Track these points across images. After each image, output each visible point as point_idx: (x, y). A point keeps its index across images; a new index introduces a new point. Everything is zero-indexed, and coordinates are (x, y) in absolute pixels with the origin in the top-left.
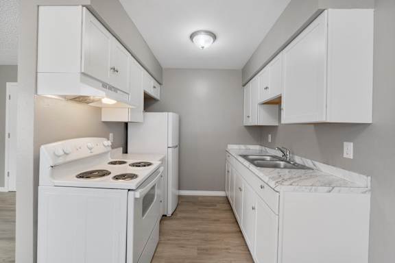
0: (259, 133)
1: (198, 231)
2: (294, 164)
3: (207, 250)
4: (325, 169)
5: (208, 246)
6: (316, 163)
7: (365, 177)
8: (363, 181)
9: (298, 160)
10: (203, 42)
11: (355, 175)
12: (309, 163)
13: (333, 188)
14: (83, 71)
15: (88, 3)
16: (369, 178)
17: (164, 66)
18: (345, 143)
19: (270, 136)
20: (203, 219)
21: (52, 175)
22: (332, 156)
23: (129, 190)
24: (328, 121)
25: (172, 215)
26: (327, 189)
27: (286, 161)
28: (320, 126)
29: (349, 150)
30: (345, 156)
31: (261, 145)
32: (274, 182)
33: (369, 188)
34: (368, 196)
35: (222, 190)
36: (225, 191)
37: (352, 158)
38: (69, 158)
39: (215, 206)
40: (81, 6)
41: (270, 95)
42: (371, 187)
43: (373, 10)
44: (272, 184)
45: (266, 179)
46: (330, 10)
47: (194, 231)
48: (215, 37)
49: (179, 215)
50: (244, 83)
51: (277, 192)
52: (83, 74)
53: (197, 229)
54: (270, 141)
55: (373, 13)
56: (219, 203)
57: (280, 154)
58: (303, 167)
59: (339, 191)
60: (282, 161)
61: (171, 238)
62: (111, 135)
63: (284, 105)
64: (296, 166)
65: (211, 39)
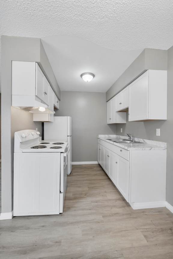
0: (116, 128)
1: (86, 180)
2: (134, 142)
3: (93, 187)
4: (148, 142)
5: (93, 186)
6: (145, 140)
7: (164, 143)
8: (163, 145)
9: (136, 140)
10: (88, 79)
11: (160, 143)
12: (141, 140)
13: (152, 148)
14: (36, 95)
15: (39, 61)
16: (166, 143)
17: (61, 90)
18: (157, 129)
19: (122, 129)
20: (88, 175)
21: (21, 147)
22: (151, 136)
23: (61, 153)
24: (149, 119)
25: (70, 174)
26: (149, 148)
27: (130, 141)
28: (146, 122)
29: (158, 132)
30: (157, 135)
31: (117, 135)
32: (127, 147)
33: (166, 148)
34: (166, 151)
35: (96, 161)
36: (97, 161)
37: (160, 135)
38: (27, 139)
39: (93, 168)
40: (35, 62)
41: (122, 107)
42: (167, 147)
43: (167, 71)
44: (126, 148)
45: (123, 146)
46: (150, 70)
47: (84, 180)
48: (94, 76)
49: (74, 174)
50: (107, 101)
51: (128, 151)
52: (36, 96)
53: (86, 179)
54: (122, 132)
55: (167, 72)
56: (94, 167)
57: (127, 138)
58: (139, 143)
59: (154, 149)
60: (129, 141)
61: (73, 184)
62: (37, 129)
63: (130, 112)
64: (135, 142)
65: (92, 77)
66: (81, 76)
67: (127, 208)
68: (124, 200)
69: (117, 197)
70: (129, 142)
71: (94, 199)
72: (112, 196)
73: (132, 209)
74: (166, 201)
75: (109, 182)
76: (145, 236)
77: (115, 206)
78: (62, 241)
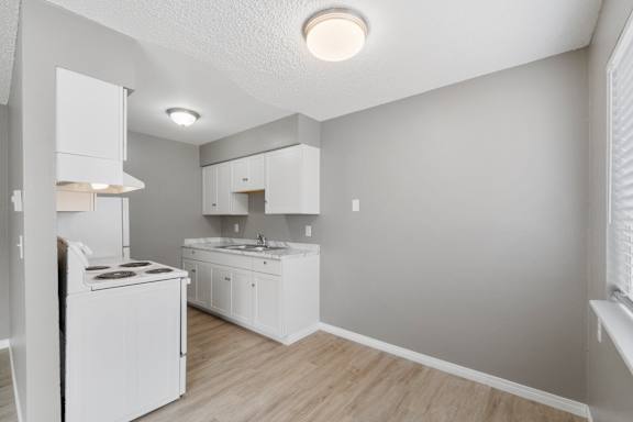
0: (221, 223)
4: (294, 246)
6: (287, 243)
8: (316, 247)
9: (271, 244)
10: (183, 120)
11: (311, 245)
12: (282, 244)
16: (319, 245)
18: (306, 227)
19: (237, 226)
22: (298, 237)
23: (181, 278)
27: (263, 246)
29: (309, 231)
30: (307, 235)
31: (223, 237)
37: (311, 236)
40: (122, 88)
42: (320, 251)
43: (319, 149)
48: (197, 116)
57: (255, 242)
58: (279, 248)
60: (261, 247)
64: (272, 248)
65: (194, 118)
66: (169, 111)
67: (280, 348)
68: (270, 340)
69: (260, 340)
70: (260, 249)
71: (224, 357)
72: (250, 343)
73: (285, 346)
74: (321, 321)
75: (231, 328)
76: (313, 363)
77: (263, 352)
78: (217, 417)
